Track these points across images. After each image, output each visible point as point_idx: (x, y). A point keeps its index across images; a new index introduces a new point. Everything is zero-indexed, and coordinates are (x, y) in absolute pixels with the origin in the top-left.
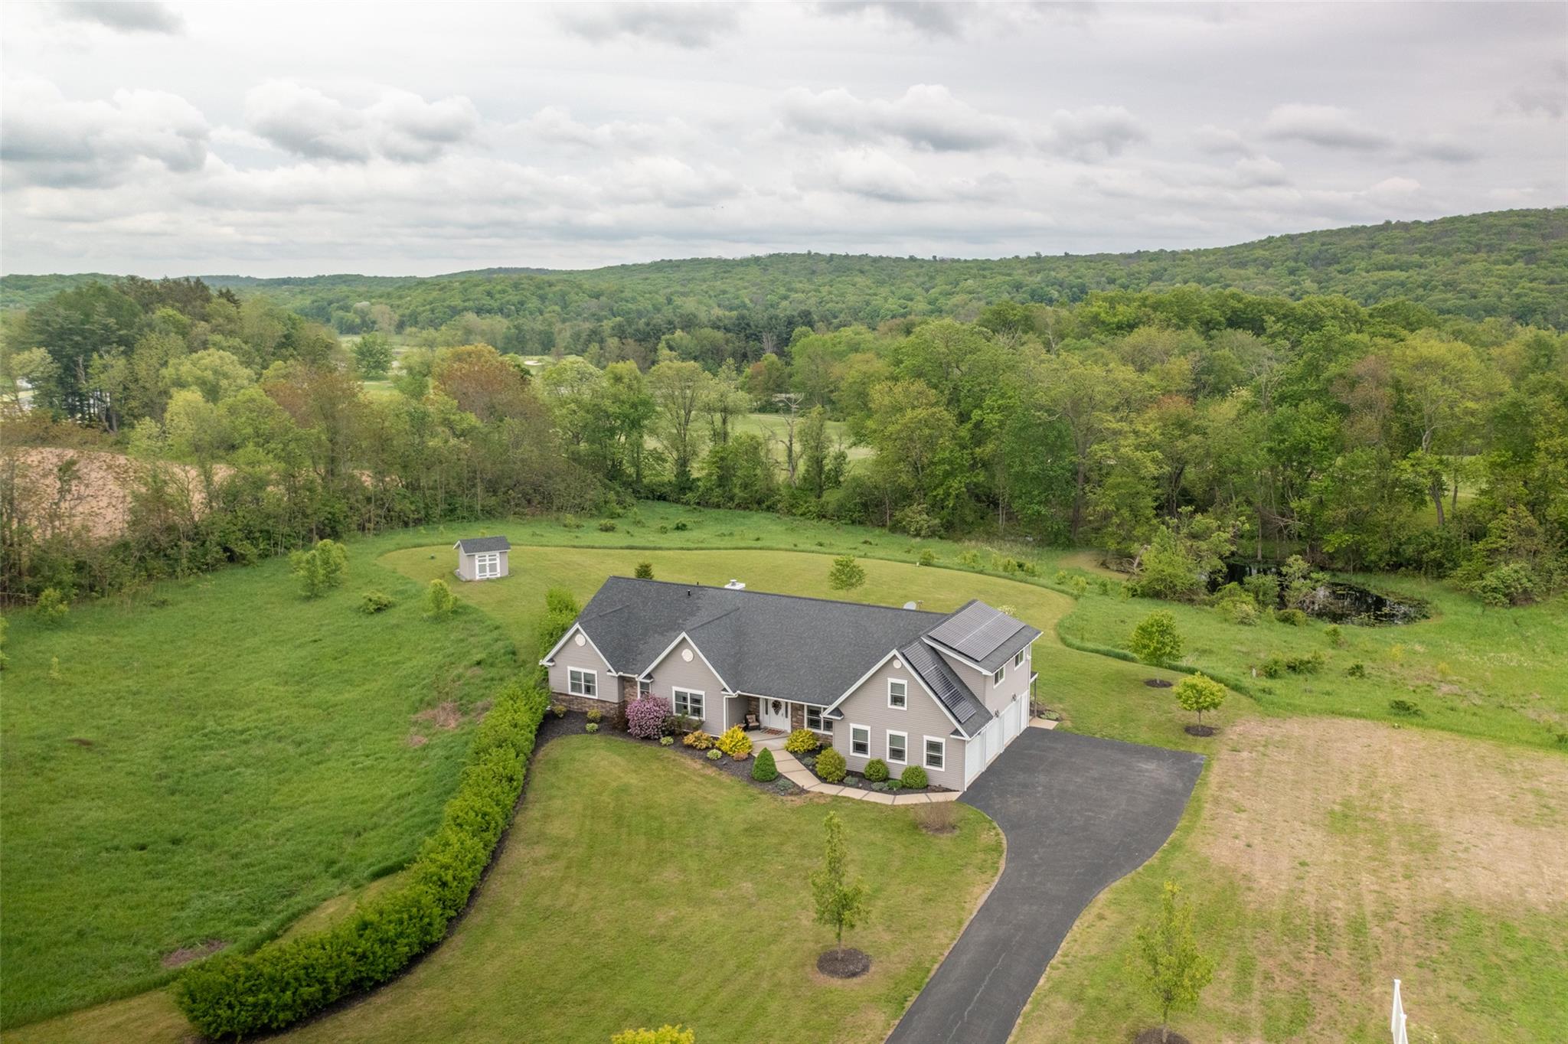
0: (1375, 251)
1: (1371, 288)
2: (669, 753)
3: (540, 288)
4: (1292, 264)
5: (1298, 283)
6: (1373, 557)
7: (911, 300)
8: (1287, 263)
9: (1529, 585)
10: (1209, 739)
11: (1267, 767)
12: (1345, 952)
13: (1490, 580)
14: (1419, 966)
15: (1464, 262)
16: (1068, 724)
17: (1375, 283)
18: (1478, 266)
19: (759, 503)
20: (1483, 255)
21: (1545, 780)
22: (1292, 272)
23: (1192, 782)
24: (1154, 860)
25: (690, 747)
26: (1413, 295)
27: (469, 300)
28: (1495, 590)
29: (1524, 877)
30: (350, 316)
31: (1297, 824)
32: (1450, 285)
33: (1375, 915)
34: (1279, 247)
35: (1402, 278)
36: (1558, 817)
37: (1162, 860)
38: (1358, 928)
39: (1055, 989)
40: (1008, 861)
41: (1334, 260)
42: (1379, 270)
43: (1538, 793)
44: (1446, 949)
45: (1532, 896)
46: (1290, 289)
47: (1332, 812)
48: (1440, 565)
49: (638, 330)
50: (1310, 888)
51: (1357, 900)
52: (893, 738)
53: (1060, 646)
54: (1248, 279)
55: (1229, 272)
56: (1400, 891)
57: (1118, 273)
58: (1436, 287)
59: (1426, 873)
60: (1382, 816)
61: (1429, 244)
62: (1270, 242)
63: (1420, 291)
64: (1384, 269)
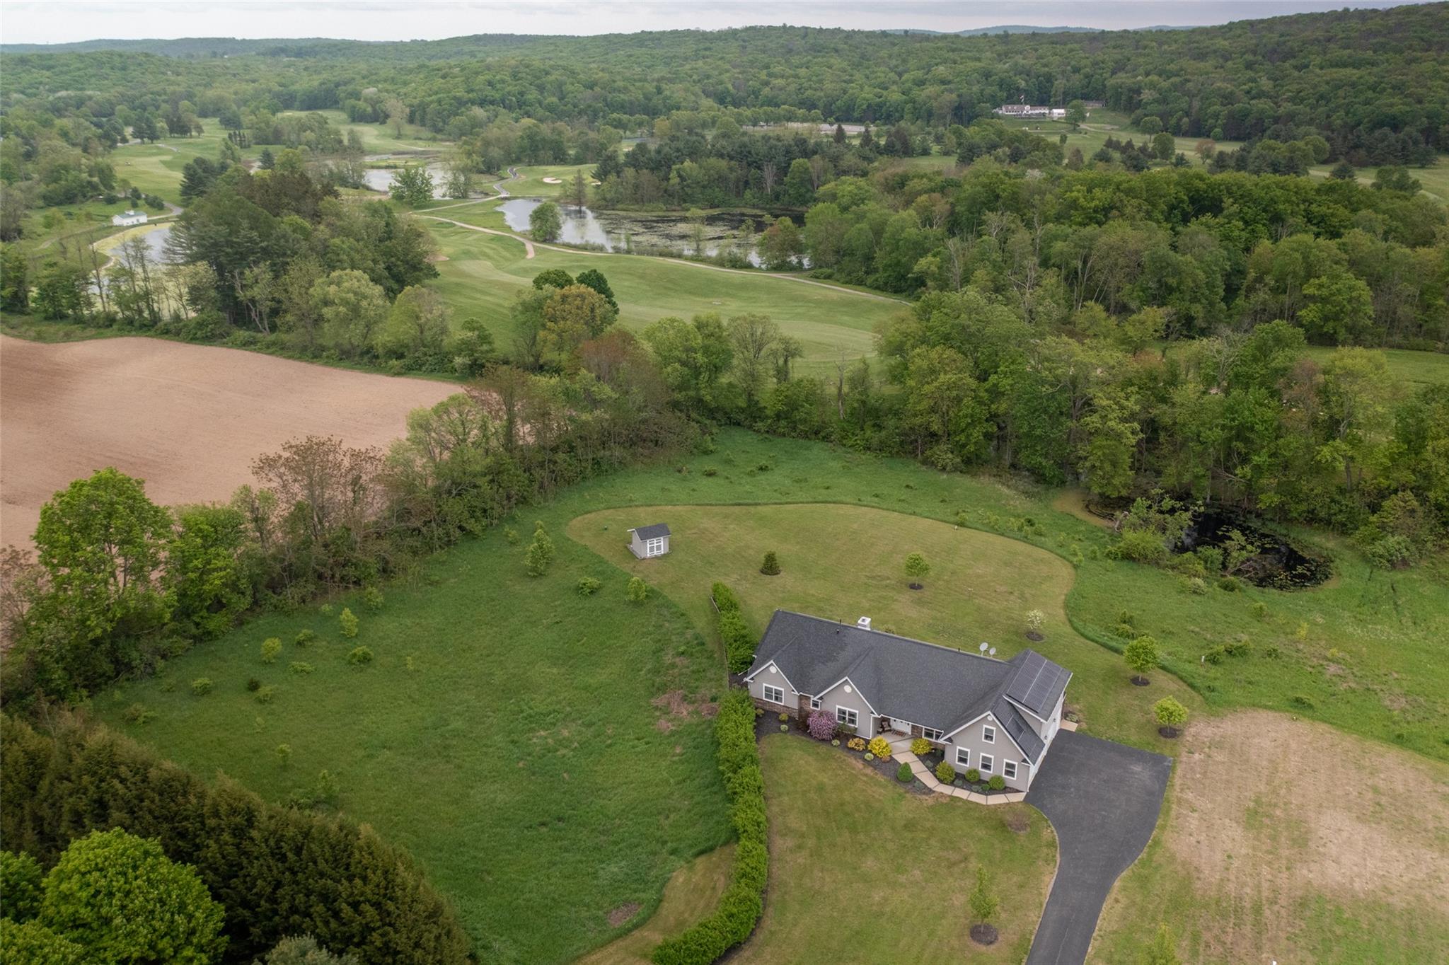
0: (1332, 46)
1: (1324, 88)
2: (839, 754)
3: (539, 78)
4: (1249, 57)
5: (1253, 80)
6: (1295, 515)
7: (886, 89)
8: (1246, 56)
9: (1406, 554)
10: (1174, 741)
11: (1211, 768)
12: (1249, 927)
13: (1378, 548)
14: (1288, 939)
15: (1414, 60)
16: (1084, 726)
17: (1328, 83)
18: (1427, 66)
19: (816, 433)
20: (1433, 54)
21: (1382, 776)
22: (1249, 66)
23: (1164, 783)
24: (1143, 855)
25: (852, 749)
26: (1362, 98)
27: (472, 91)
28: (1381, 556)
29: (1355, 868)
30: (361, 104)
31: (1227, 821)
32: (1398, 88)
33: (1268, 899)
34: (1239, 36)
35: (1354, 78)
36: (1384, 815)
37: (1150, 854)
38: (1257, 910)
39: (1097, 955)
40: (1062, 855)
41: (1291, 55)
42: (1332, 66)
43: (1375, 790)
44: (1304, 926)
45: (1357, 885)
46: (1246, 87)
47: (1248, 809)
48: (1344, 525)
49: (650, 159)
50: (1232, 878)
51: (1258, 887)
52: (984, 758)
53: (1068, 629)
54: (1207, 73)
55: (1189, 64)
56: (1282, 880)
57: (1084, 62)
58: (1384, 89)
59: (1299, 865)
60: (1278, 812)
61: (1382, 40)
62: (1231, 30)
63: (1370, 94)
64: (1337, 66)
